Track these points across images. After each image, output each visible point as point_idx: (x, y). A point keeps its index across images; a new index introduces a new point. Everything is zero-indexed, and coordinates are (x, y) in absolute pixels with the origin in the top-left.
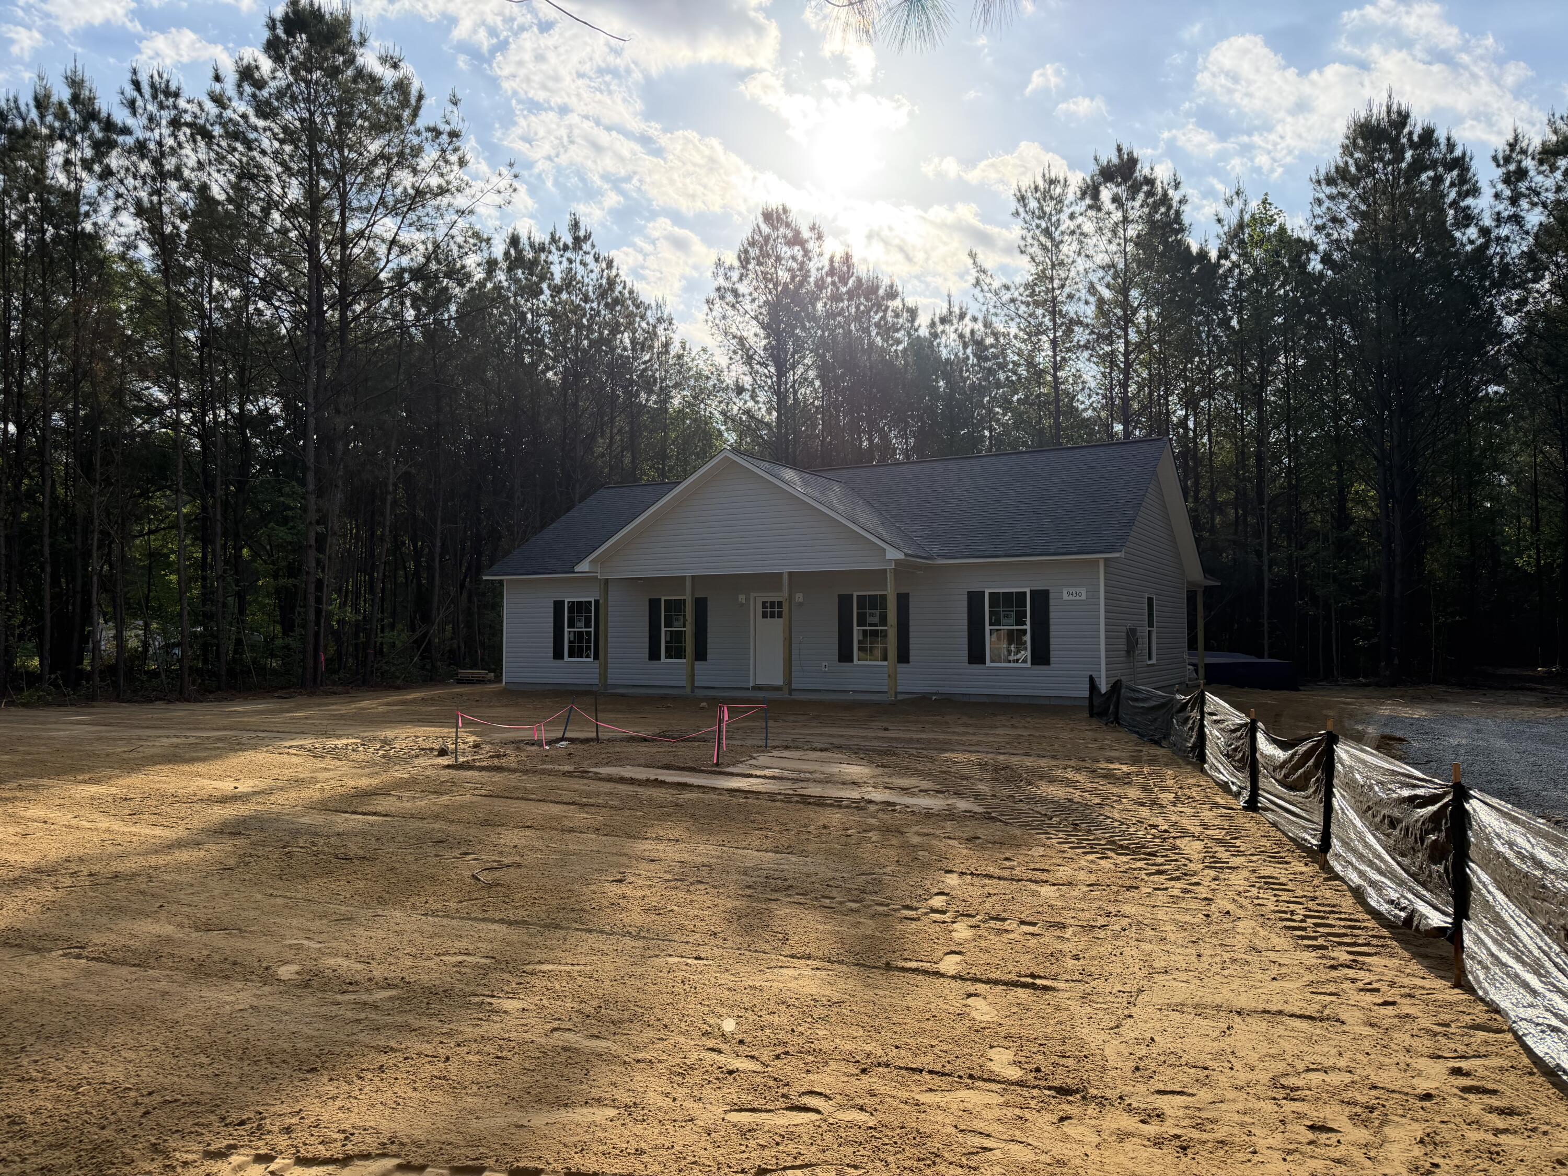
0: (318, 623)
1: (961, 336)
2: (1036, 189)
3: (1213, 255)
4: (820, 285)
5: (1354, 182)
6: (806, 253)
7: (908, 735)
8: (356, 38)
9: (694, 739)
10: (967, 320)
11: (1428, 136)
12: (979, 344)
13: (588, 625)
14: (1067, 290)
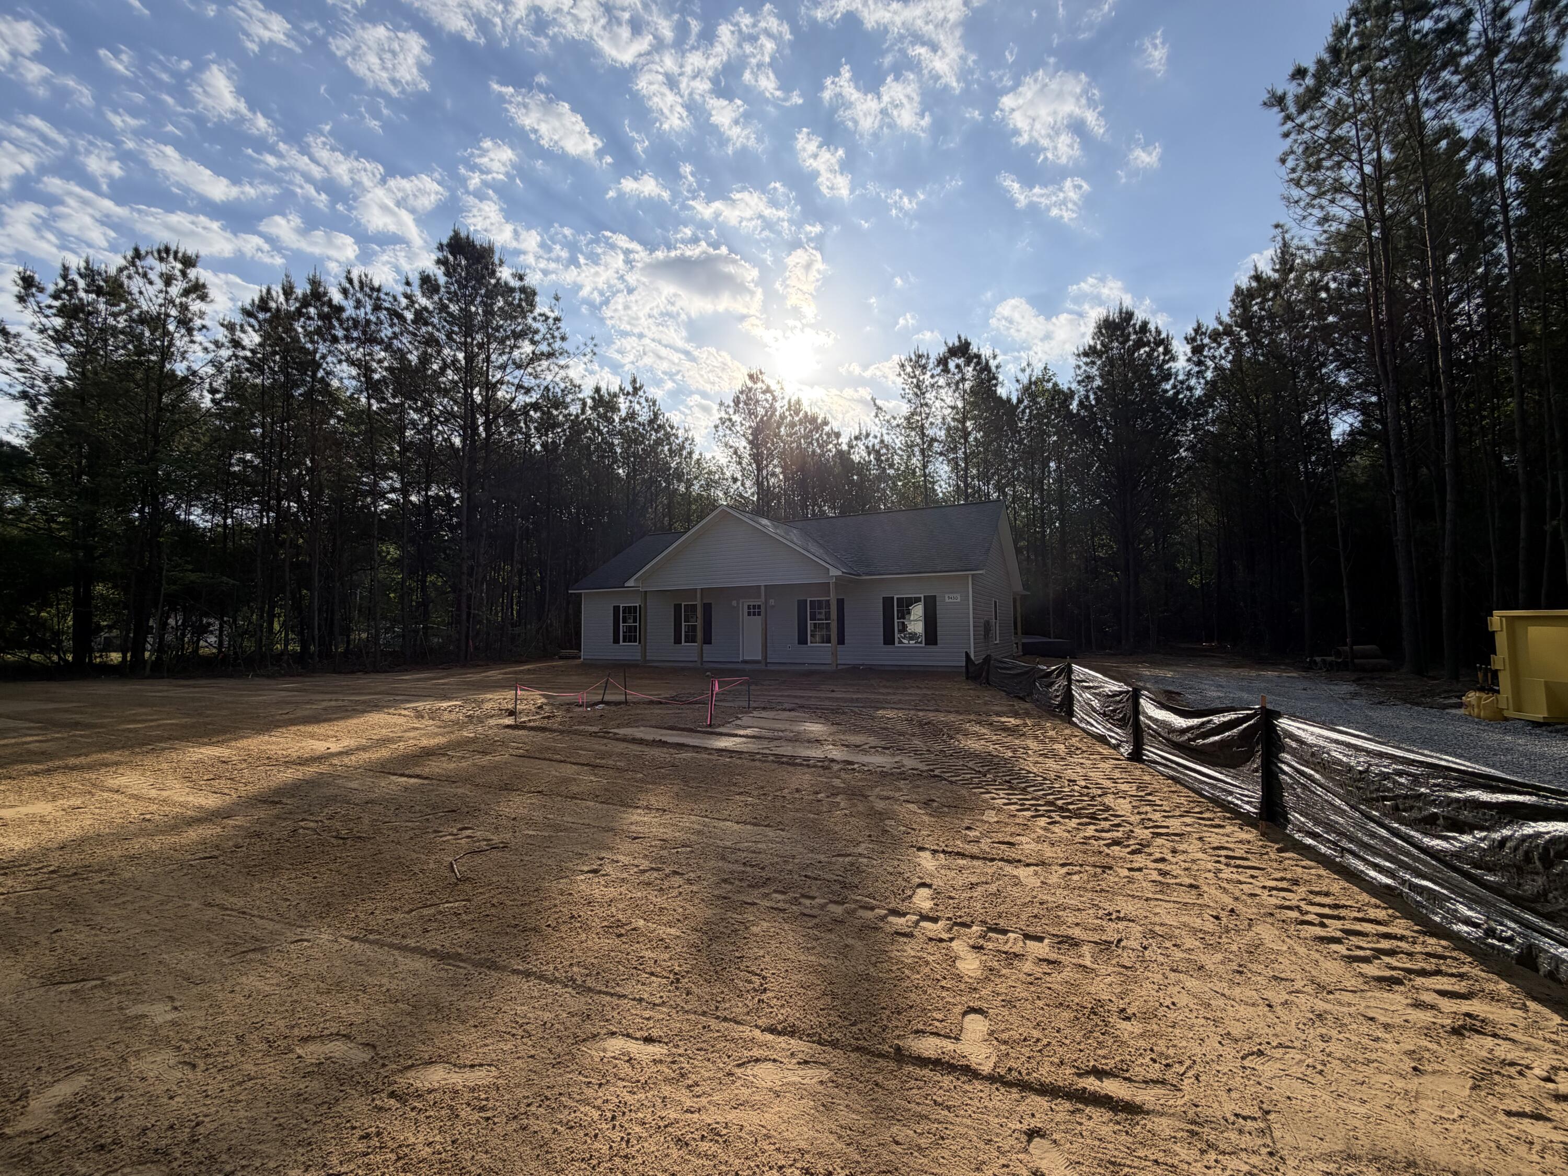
0: (468, 621)
1: (867, 447)
2: (911, 360)
3: (1015, 401)
4: (783, 417)
5: (1099, 354)
6: (774, 399)
7: (848, 696)
8: (497, 261)
9: (696, 703)
10: (870, 438)
11: (1144, 326)
12: (878, 452)
13: (635, 621)
14: (931, 419)
